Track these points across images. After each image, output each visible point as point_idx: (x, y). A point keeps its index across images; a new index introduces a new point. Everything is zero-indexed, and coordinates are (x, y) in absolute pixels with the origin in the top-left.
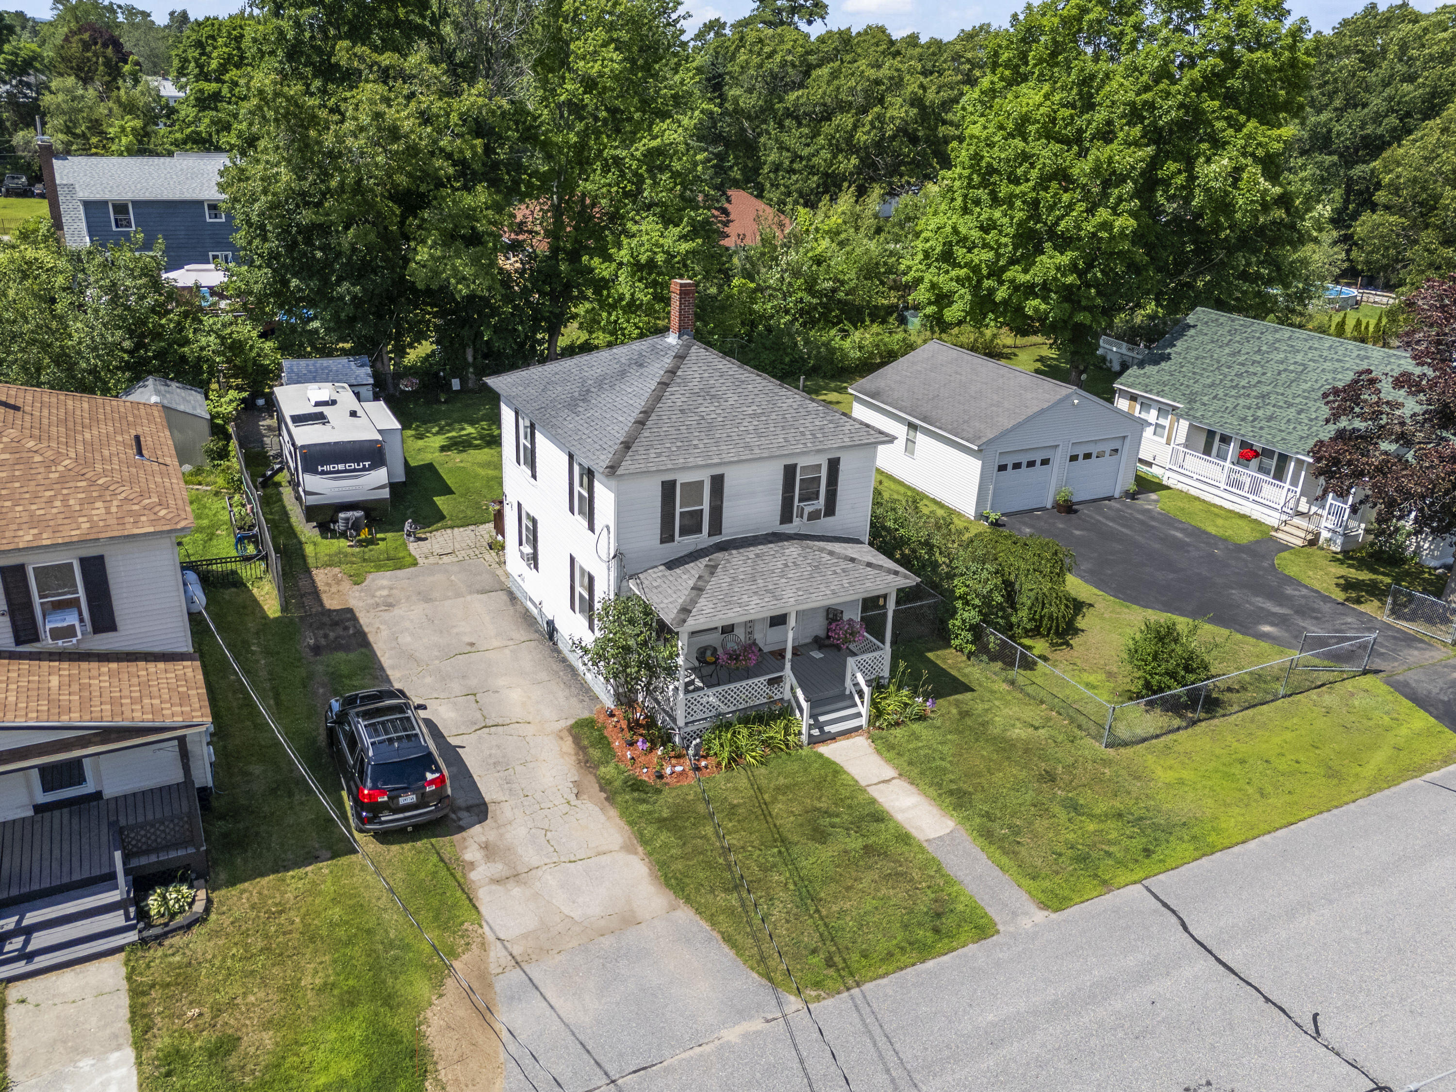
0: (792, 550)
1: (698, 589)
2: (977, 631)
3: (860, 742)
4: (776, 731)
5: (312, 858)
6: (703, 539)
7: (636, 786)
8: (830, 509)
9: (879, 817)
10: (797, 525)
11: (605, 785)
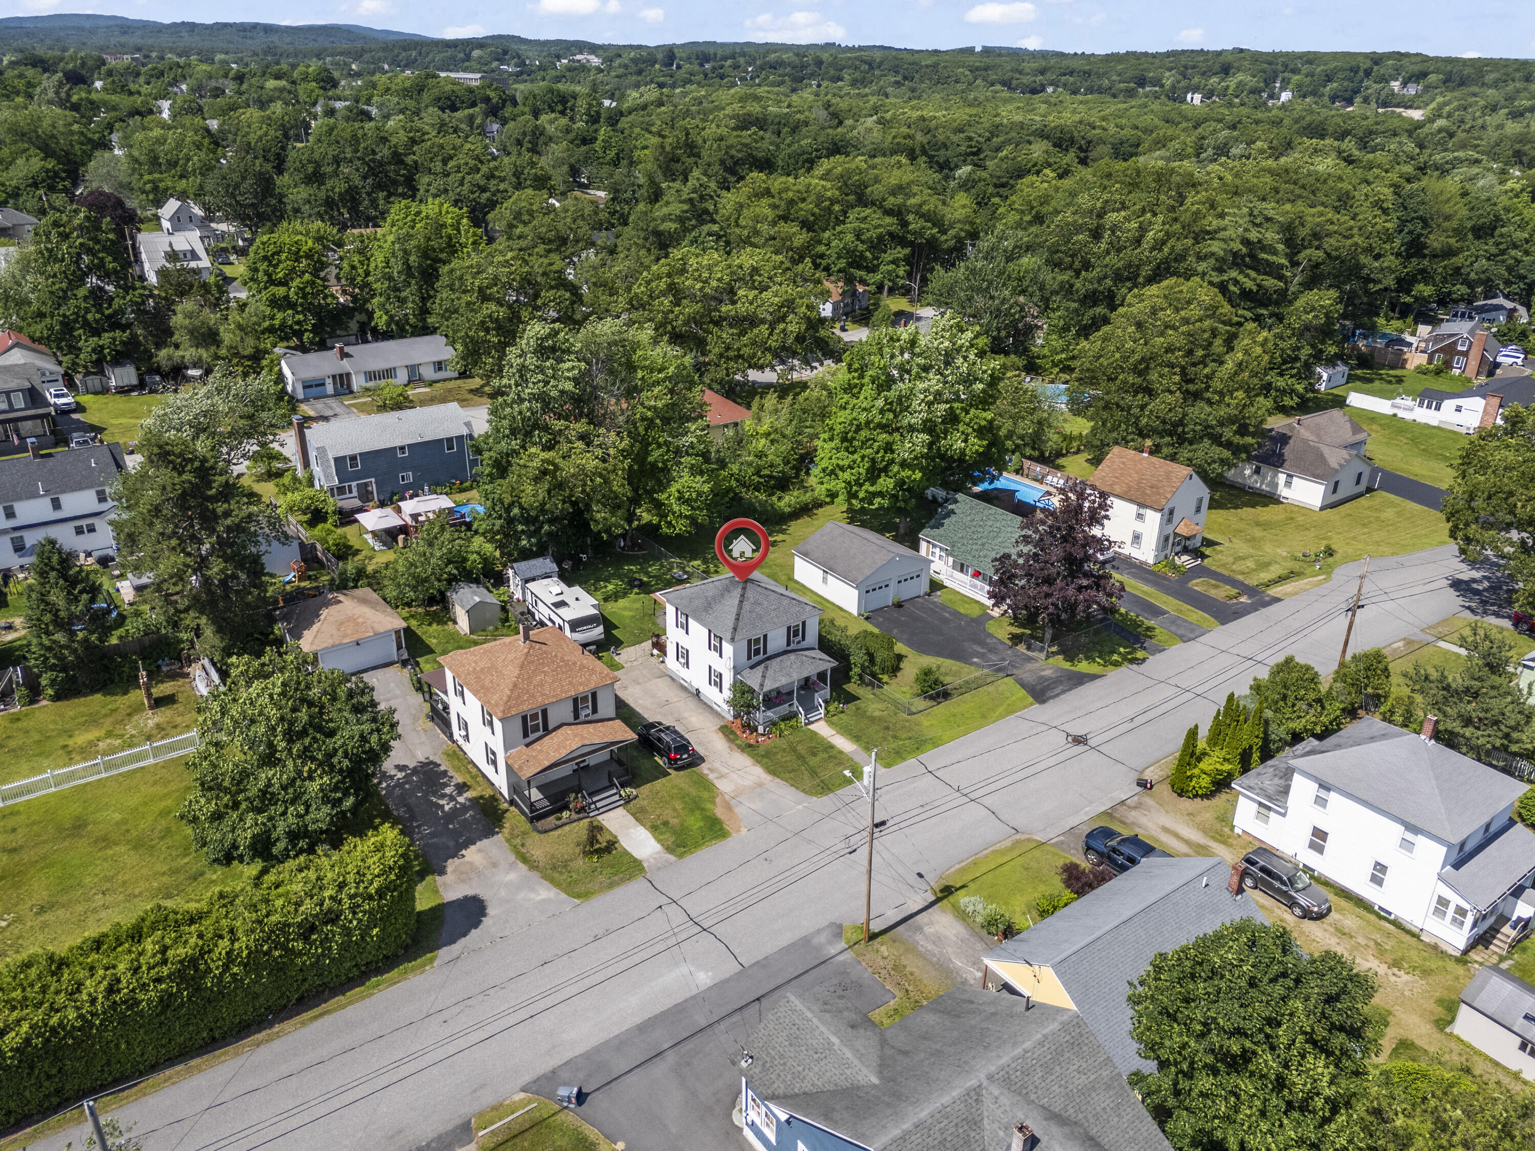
0: (792, 656)
1: (764, 677)
2: (861, 677)
3: (822, 723)
4: (793, 722)
5: (657, 778)
6: (761, 656)
7: (750, 746)
8: (804, 638)
9: (832, 747)
10: (792, 647)
11: (739, 747)
